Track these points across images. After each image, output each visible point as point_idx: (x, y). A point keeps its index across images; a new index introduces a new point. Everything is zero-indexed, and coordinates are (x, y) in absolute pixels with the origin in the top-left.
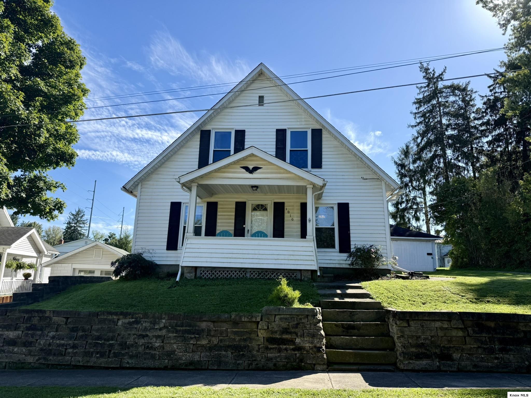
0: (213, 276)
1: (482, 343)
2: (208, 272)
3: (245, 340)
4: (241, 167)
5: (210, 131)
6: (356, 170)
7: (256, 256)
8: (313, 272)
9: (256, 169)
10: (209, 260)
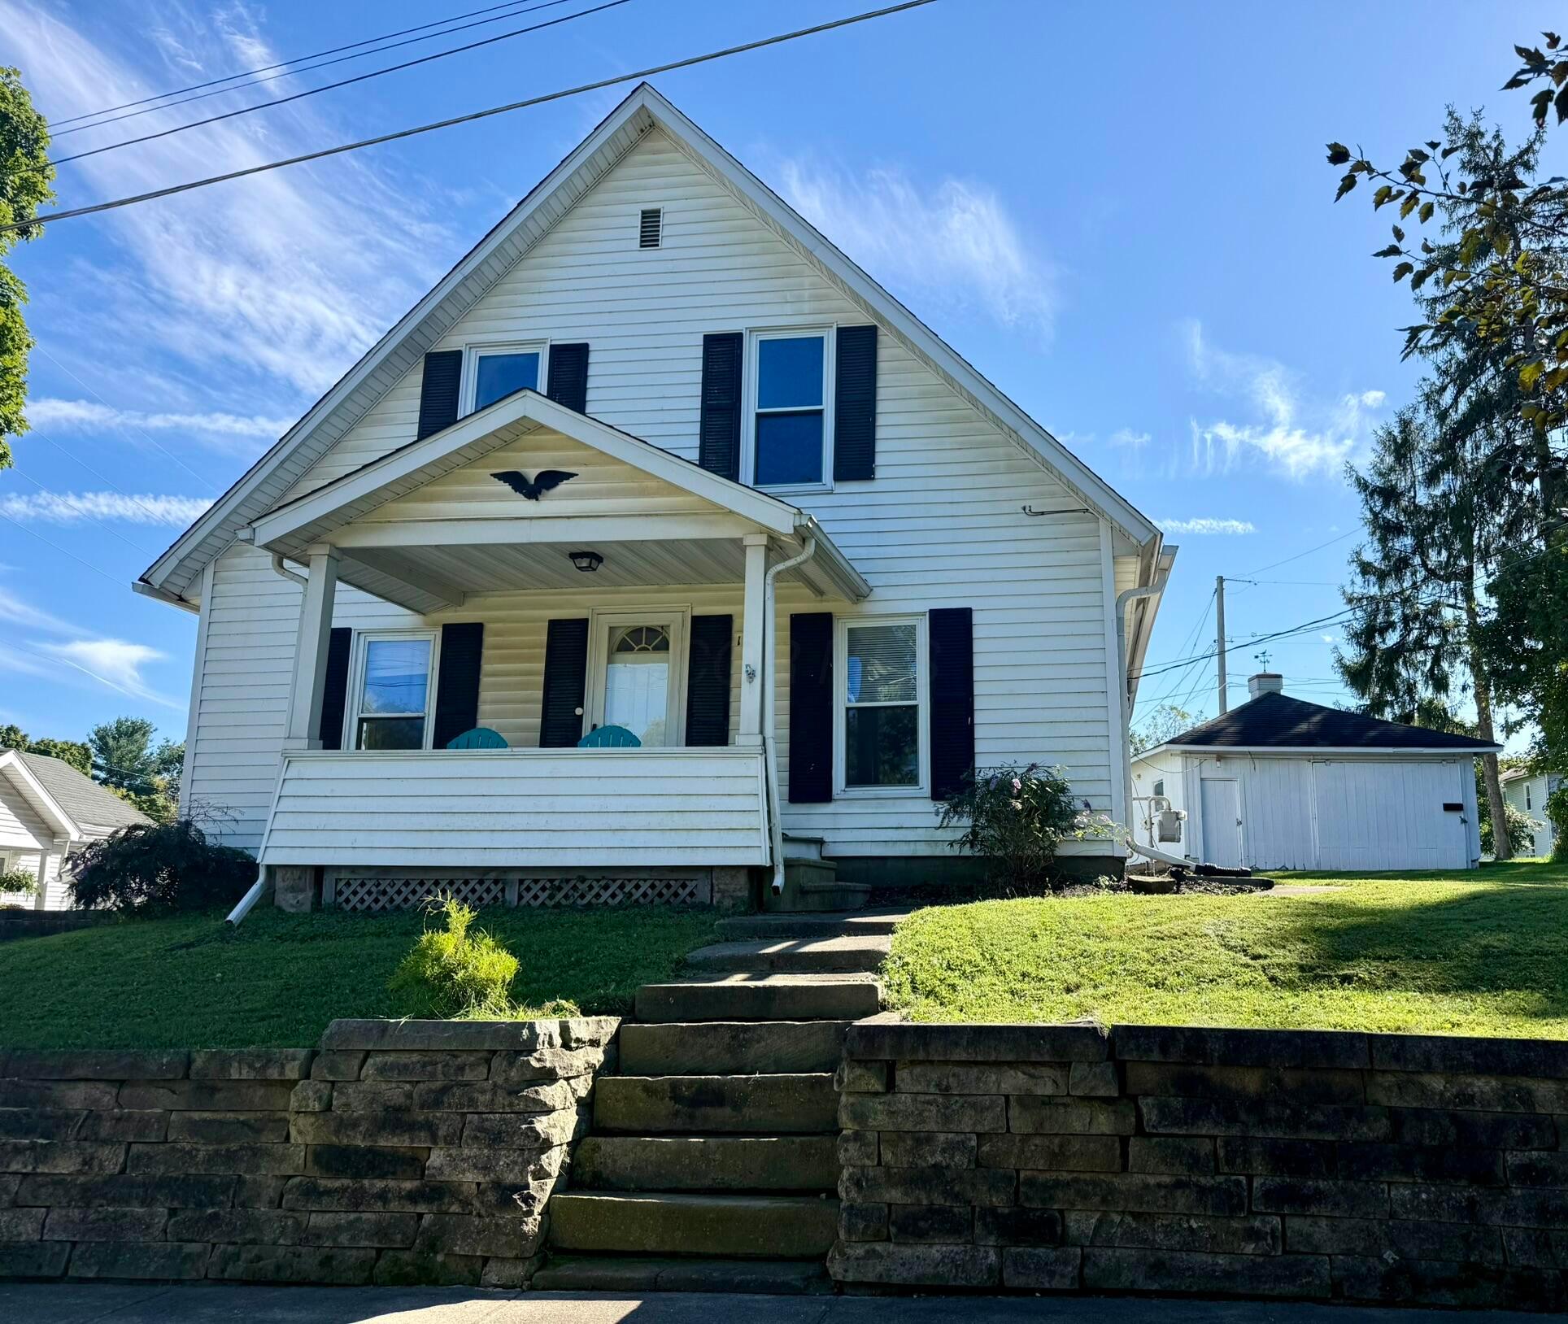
0: (383, 900)
1: (1195, 1162)
2: (363, 885)
3: (231, 1157)
4: (495, 475)
5: (459, 354)
6: (1003, 479)
7: (540, 822)
8: (758, 875)
9: (550, 480)
10: (362, 839)
